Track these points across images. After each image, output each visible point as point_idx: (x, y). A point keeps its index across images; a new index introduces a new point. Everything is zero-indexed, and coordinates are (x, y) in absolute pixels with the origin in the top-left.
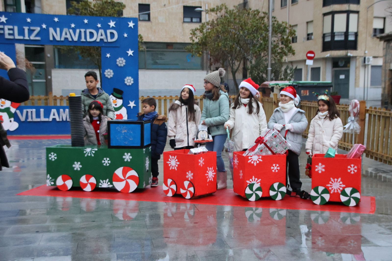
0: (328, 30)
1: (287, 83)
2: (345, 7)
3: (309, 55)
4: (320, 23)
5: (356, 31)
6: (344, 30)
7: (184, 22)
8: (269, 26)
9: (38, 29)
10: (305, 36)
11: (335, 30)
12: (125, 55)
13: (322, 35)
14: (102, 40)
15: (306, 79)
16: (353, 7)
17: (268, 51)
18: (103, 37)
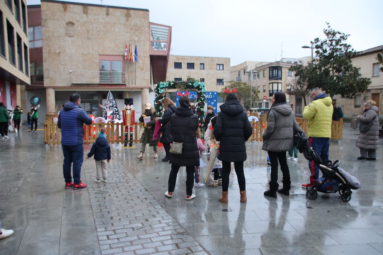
0: (271, 89)
1: (257, 108)
2: (276, 81)
3: (265, 98)
4: (268, 86)
5: (281, 89)
6: (277, 89)
7: (217, 85)
8: (250, 89)
9: (192, 95)
10: (263, 90)
11: (274, 89)
12: (214, 102)
13: (269, 91)
14: (208, 98)
15: (264, 107)
16: (279, 81)
17: (250, 98)
18: (208, 97)
